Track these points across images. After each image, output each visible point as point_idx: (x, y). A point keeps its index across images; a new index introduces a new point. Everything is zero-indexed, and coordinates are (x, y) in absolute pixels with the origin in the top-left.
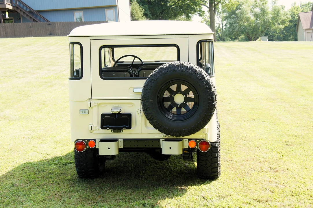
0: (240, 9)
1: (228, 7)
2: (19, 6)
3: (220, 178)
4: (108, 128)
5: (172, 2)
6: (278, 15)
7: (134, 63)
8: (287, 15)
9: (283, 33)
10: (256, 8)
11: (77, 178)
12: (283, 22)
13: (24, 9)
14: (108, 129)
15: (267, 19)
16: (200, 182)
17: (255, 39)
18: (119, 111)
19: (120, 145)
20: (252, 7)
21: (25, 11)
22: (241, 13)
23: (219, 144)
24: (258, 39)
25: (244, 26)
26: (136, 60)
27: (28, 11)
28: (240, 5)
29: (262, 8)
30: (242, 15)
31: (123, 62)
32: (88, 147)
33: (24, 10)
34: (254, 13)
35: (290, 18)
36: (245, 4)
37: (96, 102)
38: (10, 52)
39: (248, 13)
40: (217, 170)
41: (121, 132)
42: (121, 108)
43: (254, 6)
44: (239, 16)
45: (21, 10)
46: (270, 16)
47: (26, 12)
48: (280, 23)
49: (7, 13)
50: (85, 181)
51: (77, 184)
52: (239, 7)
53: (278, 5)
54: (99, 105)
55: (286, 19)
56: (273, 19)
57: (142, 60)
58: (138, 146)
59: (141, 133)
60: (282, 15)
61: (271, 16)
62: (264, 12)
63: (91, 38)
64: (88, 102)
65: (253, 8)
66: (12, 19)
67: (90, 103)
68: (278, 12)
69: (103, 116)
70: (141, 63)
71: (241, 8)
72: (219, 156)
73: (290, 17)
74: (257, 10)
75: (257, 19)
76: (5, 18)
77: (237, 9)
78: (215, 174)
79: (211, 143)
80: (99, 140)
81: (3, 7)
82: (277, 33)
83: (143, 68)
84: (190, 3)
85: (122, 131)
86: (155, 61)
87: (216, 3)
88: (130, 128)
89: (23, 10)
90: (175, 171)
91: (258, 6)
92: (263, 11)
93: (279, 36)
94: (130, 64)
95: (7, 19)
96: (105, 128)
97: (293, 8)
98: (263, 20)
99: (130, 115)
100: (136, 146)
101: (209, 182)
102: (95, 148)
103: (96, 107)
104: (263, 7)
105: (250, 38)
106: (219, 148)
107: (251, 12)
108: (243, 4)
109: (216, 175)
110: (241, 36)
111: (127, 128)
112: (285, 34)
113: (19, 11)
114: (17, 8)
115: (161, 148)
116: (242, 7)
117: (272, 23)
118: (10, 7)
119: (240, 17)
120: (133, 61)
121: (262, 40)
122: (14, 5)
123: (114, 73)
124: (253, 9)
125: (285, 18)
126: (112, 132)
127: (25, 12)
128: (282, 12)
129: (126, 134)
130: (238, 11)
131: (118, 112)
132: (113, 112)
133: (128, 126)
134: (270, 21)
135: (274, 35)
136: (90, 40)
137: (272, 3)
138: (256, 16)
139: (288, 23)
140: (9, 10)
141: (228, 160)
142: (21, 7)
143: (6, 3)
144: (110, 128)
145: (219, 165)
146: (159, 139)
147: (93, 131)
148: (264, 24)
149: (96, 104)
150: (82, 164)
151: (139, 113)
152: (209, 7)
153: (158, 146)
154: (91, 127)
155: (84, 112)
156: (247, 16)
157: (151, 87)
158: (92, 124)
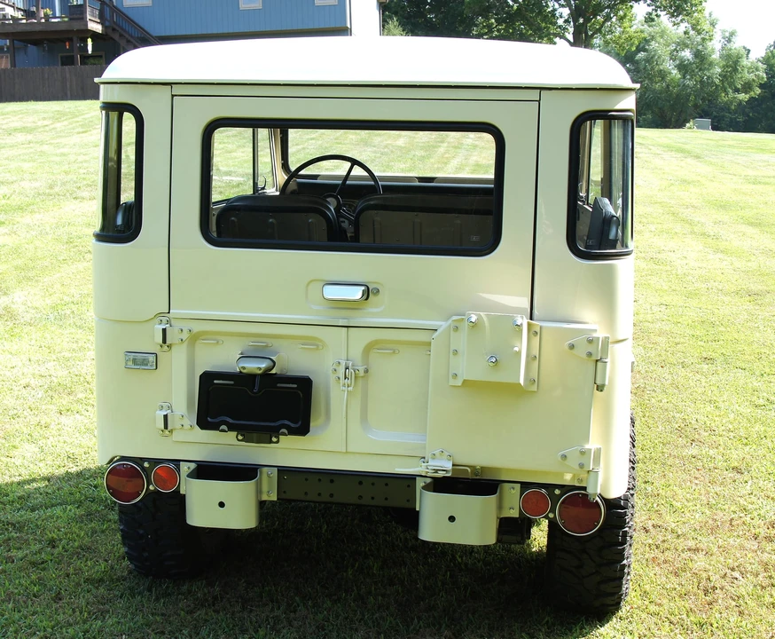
0: (645, 50)
1: (618, 44)
2: (119, 26)
3: (624, 610)
4: (224, 427)
5: (484, 26)
6: (735, 70)
7: (348, 182)
8: (757, 69)
9: (745, 114)
10: (683, 50)
11: (130, 572)
12: (747, 87)
13: (128, 33)
14: (223, 431)
15: (709, 77)
16: (554, 625)
17: (679, 124)
18: (264, 365)
19: (265, 488)
20: (673, 47)
21: (132, 36)
22: (649, 60)
23: (632, 495)
24: (688, 125)
25: (654, 91)
26: (357, 171)
27: (138, 38)
28: (647, 41)
29: (698, 50)
30: (650, 64)
31: (315, 177)
32: (151, 488)
33: (129, 35)
34: (678, 62)
35: (763, 78)
36: (658, 39)
37: (186, 326)
38: (83, 132)
39: (663, 61)
40: (620, 586)
41: (271, 442)
42: (276, 353)
43: (678, 44)
44: (642, 67)
45: (121, 35)
46: (718, 70)
47: (132, 40)
48: (739, 86)
49: (90, 42)
50: (150, 590)
51: (121, 604)
52: (644, 46)
53: (737, 44)
54: (194, 338)
55: (753, 80)
56: (724, 77)
57: (376, 174)
58: (331, 496)
59: (347, 452)
60: (746, 70)
61: (720, 70)
62: (702, 61)
63: (177, 90)
64: (157, 326)
65: (675, 49)
66: (101, 56)
67: (164, 330)
68: (736, 62)
69: (207, 379)
70: (373, 183)
71: (647, 47)
72: (628, 539)
73: (765, 76)
74: (687, 54)
75: (684, 77)
76: (84, 54)
77: (639, 50)
78: (609, 601)
79: (607, 501)
80: (193, 466)
81: (83, 28)
82: (730, 113)
83: (372, 203)
84: (528, 31)
85: (274, 439)
86: (422, 179)
87: (590, 33)
88: (303, 430)
89: (127, 36)
90: (466, 565)
91: (687, 47)
92: (700, 56)
93: (735, 119)
94: (337, 185)
95: (90, 56)
96: (214, 427)
97: (770, 54)
98: (698, 79)
99: (305, 384)
100: (326, 498)
101: (588, 628)
102: (177, 492)
103: (185, 345)
104: (700, 47)
105: (667, 119)
106: (629, 511)
107: (671, 59)
108: (653, 38)
109: (612, 603)
110: (645, 115)
111: (293, 432)
112: (748, 116)
113: (116, 37)
114: (114, 30)
115: (417, 509)
116: (651, 47)
117: (722, 88)
118: (98, 28)
119: (644, 69)
120: (345, 174)
121: (698, 127)
122: (107, 24)
123: (271, 217)
124: (677, 52)
125: (752, 76)
126: (239, 440)
127: (129, 38)
128: (744, 62)
129: (289, 452)
130: (641, 55)
131: (260, 369)
132: (244, 368)
133: (296, 423)
134: (717, 81)
135: (724, 116)
136: (173, 96)
137: (723, 40)
138: (683, 67)
139: (758, 89)
140: (94, 35)
141: (649, 524)
142: (122, 29)
143: (88, 17)
144: (231, 428)
145: (626, 571)
146: (411, 478)
147: (171, 431)
148: (701, 88)
149: (185, 336)
150: (141, 532)
151: (342, 377)
152: (572, 41)
153: (408, 501)
154: (166, 417)
155: (140, 361)
156: (661, 68)
158: (170, 407)
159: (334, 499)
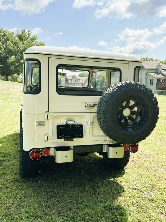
4: (63, 138)
37: (53, 114)
41: (72, 140)
42: (75, 120)
54: (54, 117)
58: (85, 151)
59: (89, 141)
63: (49, 56)
64: (45, 115)
67: (48, 116)
69: (58, 127)
80: (53, 148)
88: (82, 137)
100: (84, 152)
102: (49, 155)
103: (52, 119)
111: (80, 137)
126: (65, 141)
129: (77, 142)
131: (73, 123)
133: (80, 135)
136: (48, 58)
144: (65, 138)
146: (102, 145)
147: (48, 141)
149: (52, 117)
153: (101, 150)
155: (40, 124)
157: (113, 102)
158: (48, 135)
159: (86, 152)
